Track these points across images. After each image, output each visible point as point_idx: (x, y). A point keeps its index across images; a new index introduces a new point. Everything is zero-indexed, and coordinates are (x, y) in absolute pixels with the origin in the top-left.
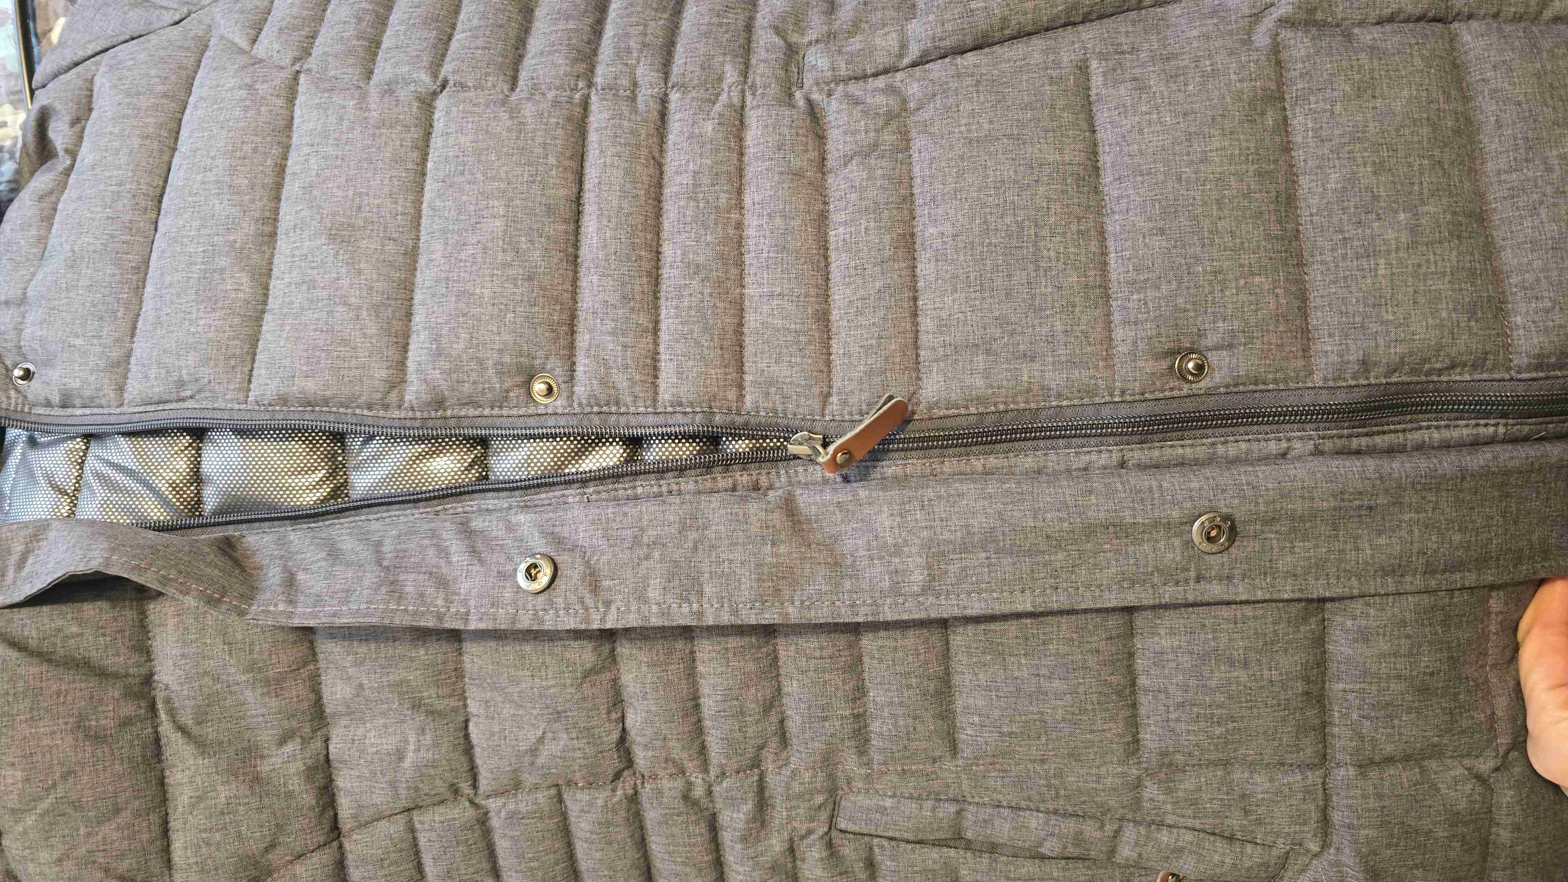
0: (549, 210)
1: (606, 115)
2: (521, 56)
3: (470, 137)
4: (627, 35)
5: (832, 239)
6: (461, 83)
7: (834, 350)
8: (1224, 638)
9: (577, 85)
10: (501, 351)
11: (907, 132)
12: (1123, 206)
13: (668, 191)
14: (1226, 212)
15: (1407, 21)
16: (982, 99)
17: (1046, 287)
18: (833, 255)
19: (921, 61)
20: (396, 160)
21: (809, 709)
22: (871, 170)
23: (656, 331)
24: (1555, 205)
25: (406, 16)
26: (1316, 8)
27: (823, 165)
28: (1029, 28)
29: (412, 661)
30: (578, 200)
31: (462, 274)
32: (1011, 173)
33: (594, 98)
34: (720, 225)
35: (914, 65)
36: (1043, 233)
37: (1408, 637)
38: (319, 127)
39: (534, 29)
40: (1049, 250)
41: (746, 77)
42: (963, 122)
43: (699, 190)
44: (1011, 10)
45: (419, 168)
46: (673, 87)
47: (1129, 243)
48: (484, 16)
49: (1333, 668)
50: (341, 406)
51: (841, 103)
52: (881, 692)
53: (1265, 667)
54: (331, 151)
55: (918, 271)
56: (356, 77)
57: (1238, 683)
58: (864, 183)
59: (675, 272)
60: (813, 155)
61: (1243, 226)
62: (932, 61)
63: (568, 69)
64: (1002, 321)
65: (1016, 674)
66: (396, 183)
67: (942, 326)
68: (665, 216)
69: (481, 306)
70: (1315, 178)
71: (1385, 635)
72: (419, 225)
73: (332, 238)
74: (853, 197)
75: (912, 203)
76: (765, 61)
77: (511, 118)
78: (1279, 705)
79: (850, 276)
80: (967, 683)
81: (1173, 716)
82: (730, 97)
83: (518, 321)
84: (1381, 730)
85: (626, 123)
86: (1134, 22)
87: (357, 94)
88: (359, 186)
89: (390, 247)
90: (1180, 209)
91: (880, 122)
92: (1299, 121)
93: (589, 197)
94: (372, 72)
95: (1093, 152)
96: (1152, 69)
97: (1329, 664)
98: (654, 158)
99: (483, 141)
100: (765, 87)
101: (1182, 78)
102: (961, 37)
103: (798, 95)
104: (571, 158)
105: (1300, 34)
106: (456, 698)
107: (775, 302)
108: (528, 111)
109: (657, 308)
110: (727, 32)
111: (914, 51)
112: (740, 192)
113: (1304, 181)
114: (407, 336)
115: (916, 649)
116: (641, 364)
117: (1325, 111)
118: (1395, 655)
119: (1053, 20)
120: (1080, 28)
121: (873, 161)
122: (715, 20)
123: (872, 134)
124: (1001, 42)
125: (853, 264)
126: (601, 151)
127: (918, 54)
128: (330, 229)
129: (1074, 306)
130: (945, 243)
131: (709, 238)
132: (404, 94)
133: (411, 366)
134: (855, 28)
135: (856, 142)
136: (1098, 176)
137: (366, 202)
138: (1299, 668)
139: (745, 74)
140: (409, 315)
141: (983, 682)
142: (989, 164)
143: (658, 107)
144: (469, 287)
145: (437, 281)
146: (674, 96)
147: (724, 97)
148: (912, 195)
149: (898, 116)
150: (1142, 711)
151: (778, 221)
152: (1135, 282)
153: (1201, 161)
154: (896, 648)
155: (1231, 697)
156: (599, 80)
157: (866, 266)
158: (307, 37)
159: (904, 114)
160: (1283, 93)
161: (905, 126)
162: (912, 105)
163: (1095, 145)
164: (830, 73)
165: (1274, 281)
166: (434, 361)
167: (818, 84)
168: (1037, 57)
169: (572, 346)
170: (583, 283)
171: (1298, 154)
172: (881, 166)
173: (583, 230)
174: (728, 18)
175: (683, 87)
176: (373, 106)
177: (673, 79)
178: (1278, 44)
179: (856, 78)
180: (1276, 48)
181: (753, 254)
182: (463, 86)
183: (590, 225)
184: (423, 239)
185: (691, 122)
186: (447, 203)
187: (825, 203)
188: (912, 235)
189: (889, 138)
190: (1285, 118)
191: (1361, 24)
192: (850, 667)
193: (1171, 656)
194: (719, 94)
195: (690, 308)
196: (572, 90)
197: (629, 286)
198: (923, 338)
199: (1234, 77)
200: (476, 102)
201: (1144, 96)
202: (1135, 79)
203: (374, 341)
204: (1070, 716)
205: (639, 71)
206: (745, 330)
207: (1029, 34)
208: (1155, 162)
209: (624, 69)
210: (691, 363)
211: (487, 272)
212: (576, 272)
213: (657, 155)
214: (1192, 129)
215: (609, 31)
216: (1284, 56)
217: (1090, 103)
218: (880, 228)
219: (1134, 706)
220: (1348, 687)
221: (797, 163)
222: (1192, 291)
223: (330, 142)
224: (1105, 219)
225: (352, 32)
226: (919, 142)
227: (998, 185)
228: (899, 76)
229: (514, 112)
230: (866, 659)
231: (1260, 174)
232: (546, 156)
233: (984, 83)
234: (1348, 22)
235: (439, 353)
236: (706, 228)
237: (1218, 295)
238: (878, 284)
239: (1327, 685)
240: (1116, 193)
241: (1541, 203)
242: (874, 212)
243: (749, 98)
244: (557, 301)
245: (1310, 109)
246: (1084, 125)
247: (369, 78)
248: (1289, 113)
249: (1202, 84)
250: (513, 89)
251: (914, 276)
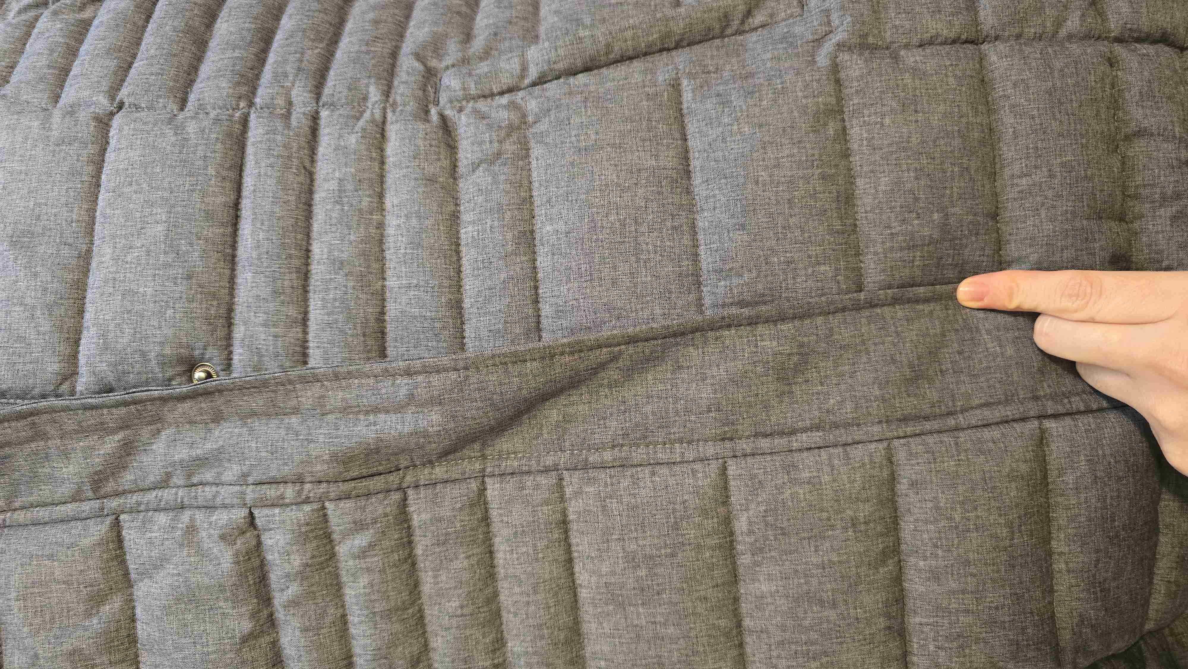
0: (209, 215)
1: (261, 131)
2: (192, 82)
3: (138, 153)
4: (285, 61)
5: (463, 236)
6: (135, 105)
7: (466, 334)
8: (814, 582)
9: (238, 105)
10: (162, 344)
11: (526, 143)
12: (711, 205)
13: (318, 197)
14: (797, 210)
15: (944, 43)
16: (589, 113)
17: (646, 276)
18: (463, 249)
19: (541, 81)
20: (73, 173)
21: (453, 662)
22: (495, 176)
23: (304, 321)
24: (1054, 207)
25: (92, 48)
26: (867, 34)
27: (455, 171)
28: (631, 53)
29: (87, 630)
30: (236, 206)
31: (128, 275)
32: (614, 176)
33: (253, 116)
34: (362, 226)
35: (534, 84)
36: (642, 229)
37: (973, 575)
38: (7, 146)
39: (206, 57)
40: (647, 244)
41: (388, 96)
42: (573, 133)
43: (343, 195)
44: (613, 38)
45: (94, 180)
46: (323, 106)
47: (716, 237)
48: (160, 47)
49: (910, 604)
50: (17, 398)
51: (469, 118)
52: (518, 643)
53: (851, 606)
54: (16, 166)
55: (538, 263)
56: (44, 101)
57: (828, 621)
58: (489, 187)
59: (322, 267)
60: (446, 163)
61: (810, 223)
62: (550, 81)
63: (231, 91)
64: (609, 308)
65: (636, 622)
66: (72, 194)
67: (559, 313)
68: (314, 218)
69: (144, 303)
70: (867, 180)
71: (952, 574)
72: (93, 230)
73: (13, 244)
74: (480, 199)
75: (532, 203)
76: (405, 83)
77: (176, 134)
78: (865, 640)
79: (479, 269)
80: (594, 631)
81: (774, 654)
82: (372, 114)
83: (177, 315)
84: (955, 659)
85: (279, 138)
86: (718, 48)
87: (42, 115)
88: (39, 197)
89: (66, 251)
90: (757, 207)
91: (503, 133)
92: (855, 131)
93: (246, 204)
94: (59, 97)
95: (685, 157)
96: (732, 86)
97: (906, 600)
98: (305, 168)
99: (150, 155)
100: (405, 105)
101: (757, 94)
102: (572, 61)
103: (433, 111)
104: (230, 169)
105: (855, 57)
106: (129, 663)
107: (412, 293)
108: (192, 127)
109: (306, 300)
110: (373, 58)
111: (533, 73)
112: (381, 196)
113: (860, 182)
114: (78, 332)
115: (547, 603)
116: (291, 351)
117: (876, 123)
118: (963, 592)
119: (649, 46)
120: (674, 53)
121: (496, 168)
122: (364, 48)
123: (496, 145)
124: (608, 65)
125: (480, 258)
126: (256, 163)
127: (537, 76)
128: (12, 237)
129: (670, 293)
130: (559, 239)
131: (352, 237)
132: (83, 115)
133: (82, 360)
134: (486, 54)
135: (482, 151)
136: (689, 178)
137: (44, 211)
138: (880, 606)
139: (387, 94)
140: (81, 312)
141: (607, 630)
142: (595, 170)
143: (309, 123)
144: (133, 286)
145: (106, 281)
146: (324, 114)
147: (367, 115)
148: (531, 197)
149: (519, 128)
150: (748, 650)
151: (414, 221)
152: (722, 271)
153: (775, 166)
154: (528, 603)
155: (823, 635)
156: (258, 100)
157: (492, 260)
158: (7, 67)
159: (523, 127)
160: (843, 106)
161: (525, 137)
162: (530, 119)
163: (687, 151)
164: (462, 92)
165: (837, 269)
166: (101, 355)
167: (451, 102)
168: (637, 78)
169: (229, 337)
170: (239, 280)
171: (855, 159)
172: (503, 172)
173: (240, 232)
174: (377, 47)
175: (332, 106)
176: (55, 126)
177: (324, 99)
178: (837, 65)
179: (484, 97)
180: (835, 68)
181: (392, 251)
182: (137, 108)
183: (246, 228)
184: (97, 242)
185: (337, 135)
186: (116, 212)
187: (457, 205)
188: (532, 232)
189: (510, 147)
190: (844, 129)
191: (907, 46)
192: (489, 621)
193: (769, 600)
194: (364, 111)
195: (335, 300)
196: (234, 109)
197: (279, 282)
198: (544, 322)
199: (800, 94)
200: (145, 120)
201: (726, 110)
202: (718, 95)
203: (47, 337)
204: (685, 658)
205: (294, 93)
206: (387, 318)
207: (631, 58)
208: (736, 166)
209: (281, 91)
210: (337, 350)
211: (150, 272)
212: (233, 270)
213: (308, 165)
214: (767, 139)
215: (272, 58)
216: (842, 75)
217: (682, 115)
218: (504, 226)
219: (741, 645)
220: (924, 620)
221: (430, 169)
222: (769, 278)
223: (16, 158)
224: (696, 216)
225: (44, 63)
226: (536, 151)
227: (604, 188)
228: (521, 94)
229: (179, 130)
230: (504, 614)
231: (824, 177)
232: (206, 168)
233: (591, 100)
234: (896, 45)
235: (106, 348)
236: (349, 228)
237: (791, 282)
238: (503, 276)
239: (906, 620)
240: (705, 193)
241: (1043, 204)
242: (498, 212)
243: (389, 115)
244: (214, 296)
245: (864, 122)
246: (677, 135)
247: (57, 102)
248: (847, 124)
249: (775, 100)
250: (182, 109)
251: (535, 268)
